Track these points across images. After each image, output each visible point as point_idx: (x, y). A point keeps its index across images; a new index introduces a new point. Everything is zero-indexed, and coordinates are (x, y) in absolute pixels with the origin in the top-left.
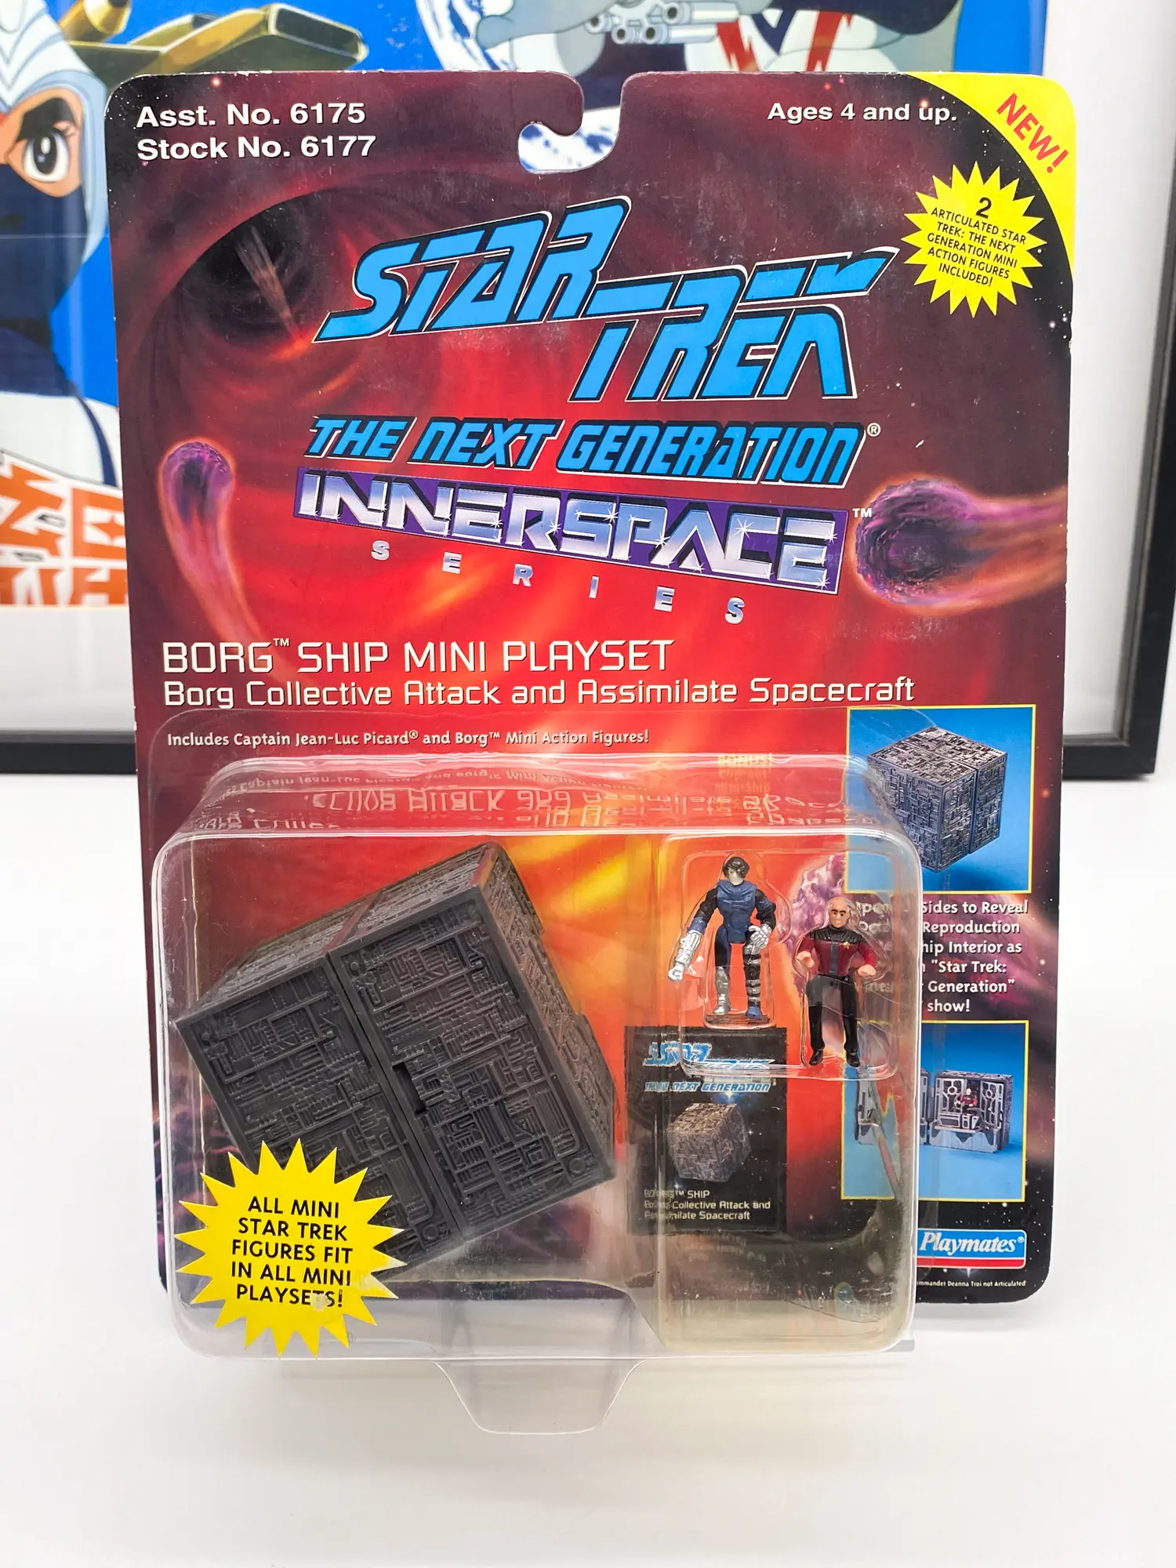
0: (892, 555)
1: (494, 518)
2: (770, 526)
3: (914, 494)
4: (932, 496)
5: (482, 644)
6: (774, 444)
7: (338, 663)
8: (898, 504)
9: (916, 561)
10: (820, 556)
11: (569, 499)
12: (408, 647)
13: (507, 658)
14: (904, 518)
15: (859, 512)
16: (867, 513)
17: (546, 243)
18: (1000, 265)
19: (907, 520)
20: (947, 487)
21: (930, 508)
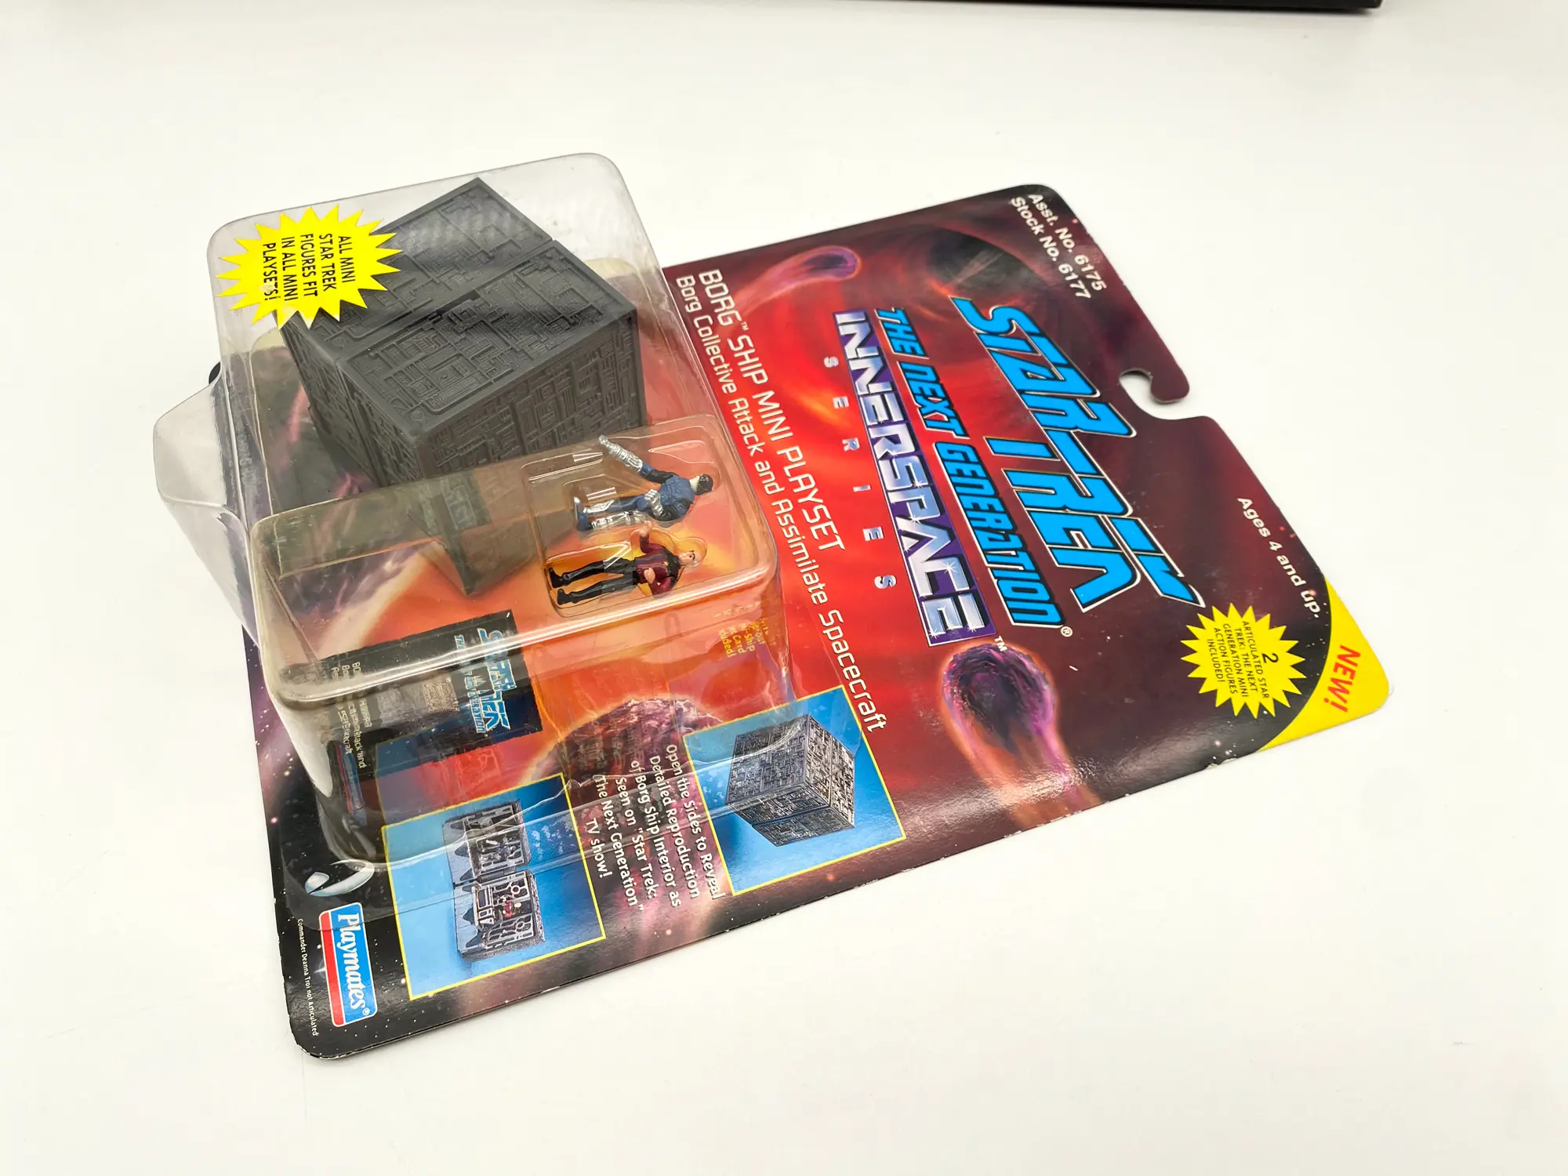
0: (979, 676)
1: (883, 417)
2: (959, 584)
3: (1033, 676)
4: (1038, 690)
5: (791, 434)
6: (1021, 568)
7: (743, 358)
8: (1020, 668)
9: (982, 695)
10: (954, 625)
11: (917, 455)
12: (771, 393)
13: (787, 451)
14: (1011, 675)
15: (1000, 641)
16: (1002, 647)
17: (1080, 398)
18: (1237, 683)
19: (1011, 678)
20: (1052, 700)
21: (1028, 692)
